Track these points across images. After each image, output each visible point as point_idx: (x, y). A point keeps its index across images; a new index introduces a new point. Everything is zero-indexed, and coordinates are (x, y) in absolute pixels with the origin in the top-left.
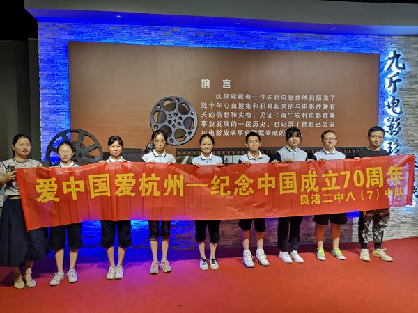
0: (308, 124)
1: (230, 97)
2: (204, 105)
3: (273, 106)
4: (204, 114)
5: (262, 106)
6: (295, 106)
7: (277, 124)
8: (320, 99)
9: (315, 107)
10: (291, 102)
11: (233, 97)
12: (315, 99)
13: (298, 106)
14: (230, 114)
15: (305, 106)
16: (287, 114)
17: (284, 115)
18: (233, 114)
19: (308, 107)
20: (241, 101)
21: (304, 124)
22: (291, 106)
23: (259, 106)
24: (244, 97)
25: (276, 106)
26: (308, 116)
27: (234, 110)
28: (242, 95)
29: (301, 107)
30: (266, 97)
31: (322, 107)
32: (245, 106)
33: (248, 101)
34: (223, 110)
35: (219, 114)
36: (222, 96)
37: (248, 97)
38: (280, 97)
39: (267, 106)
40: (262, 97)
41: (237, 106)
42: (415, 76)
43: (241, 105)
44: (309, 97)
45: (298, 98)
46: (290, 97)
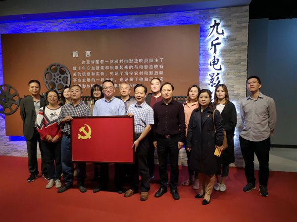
0: (144, 79)
1: (90, 62)
2: (74, 68)
3: (119, 67)
4: (75, 74)
5: (112, 67)
6: (134, 67)
7: (121, 80)
8: (152, 61)
9: (149, 67)
10: (131, 64)
11: (93, 62)
12: (149, 61)
13: (136, 67)
14: (91, 74)
15: (141, 67)
16: (129, 73)
17: (127, 73)
18: (93, 74)
19: (144, 67)
20: (97, 65)
21: (141, 79)
22: (131, 67)
23: (110, 68)
24: (100, 62)
25: (121, 68)
26: (144, 73)
27: (93, 71)
28: (98, 61)
29: (138, 67)
30: (114, 62)
31: (153, 67)
32: (100, 68)
33: (102, 65)
34: (86, 71)
35: (84, 74)
36: (86, 62)
37: (102, 62)
38: (124, 61)
39: (114, 68)
40: (111, 61)
41: (95, 68)
42: (235, 39)
43: (98, 68)
44: (144, 60)
45: (136, 61)
46: (131, 61)
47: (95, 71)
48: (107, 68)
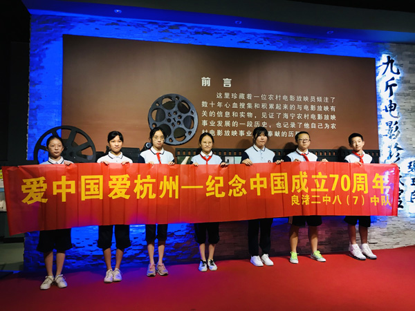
0: (310, 126)
1: (230, 96)
2: (204, 104)
3: (275, 106)
4: (204, 113)
5: (264, 106)
6: (296, 107)
7: (279, 125)
8: (321, 101)
9: (317, 108)
10: (292, 103)
11: (234, 96)
12: (316, 100)
13: (299, 107)
14: (231, 114)
15: (306, 107)
16: (289, 115)
17: (286, 116)
18: (234, 114)
19: (310, 108)
20: (242, 101)
21: (307, 125)
22: (292, 107)
23: (261, 106)
24: (246, 96)
25: (278, 107)
26: (310, 117)
27: (235, 110)
28: (243, 95)
29: (303, 108)
30: (267, 97)
31: (323, 109)
32: (246, 106)
33: (249, 101)
34: (223, 110)
36: (223, 95)
37: (249, 96)
38: (282, 98)
39: (268, 106)
40: (263, 97)
41: (238, 105)
42: (409, 82)
43: (242, 105)
44: (310, 99)
45: (299, 98)
46: (292, 98)
47: (239, 110)
48: (256, 106)
